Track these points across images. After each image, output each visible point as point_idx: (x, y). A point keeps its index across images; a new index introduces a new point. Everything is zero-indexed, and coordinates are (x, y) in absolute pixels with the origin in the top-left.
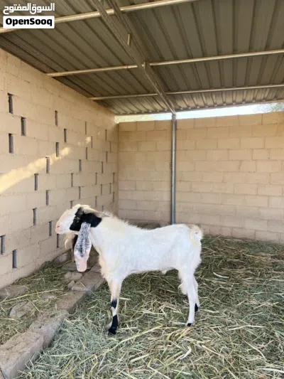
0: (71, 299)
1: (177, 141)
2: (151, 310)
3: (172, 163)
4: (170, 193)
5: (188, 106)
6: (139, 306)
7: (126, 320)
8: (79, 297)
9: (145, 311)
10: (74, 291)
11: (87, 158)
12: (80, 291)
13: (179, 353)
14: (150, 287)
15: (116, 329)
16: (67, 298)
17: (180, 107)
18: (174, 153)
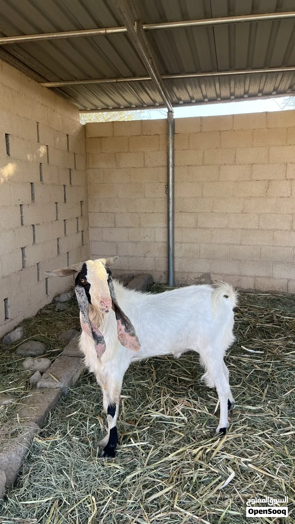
0: (38, 402)
1: (176, 152)
2: (163, 412)
3: (168, 185)
4: (166, 230)
5: (192, 98)
6: (143, 406)
7: (128, 431)
8: (52, 397)
9: (155, 415)
10: (41, 388)
11: (41, 180)
12: (50, 388)
13: (217, 480)
14: (154, 374)
15: (115, 448)
16: (33, 402)
17: (180, 99)
18: (171, 169)
